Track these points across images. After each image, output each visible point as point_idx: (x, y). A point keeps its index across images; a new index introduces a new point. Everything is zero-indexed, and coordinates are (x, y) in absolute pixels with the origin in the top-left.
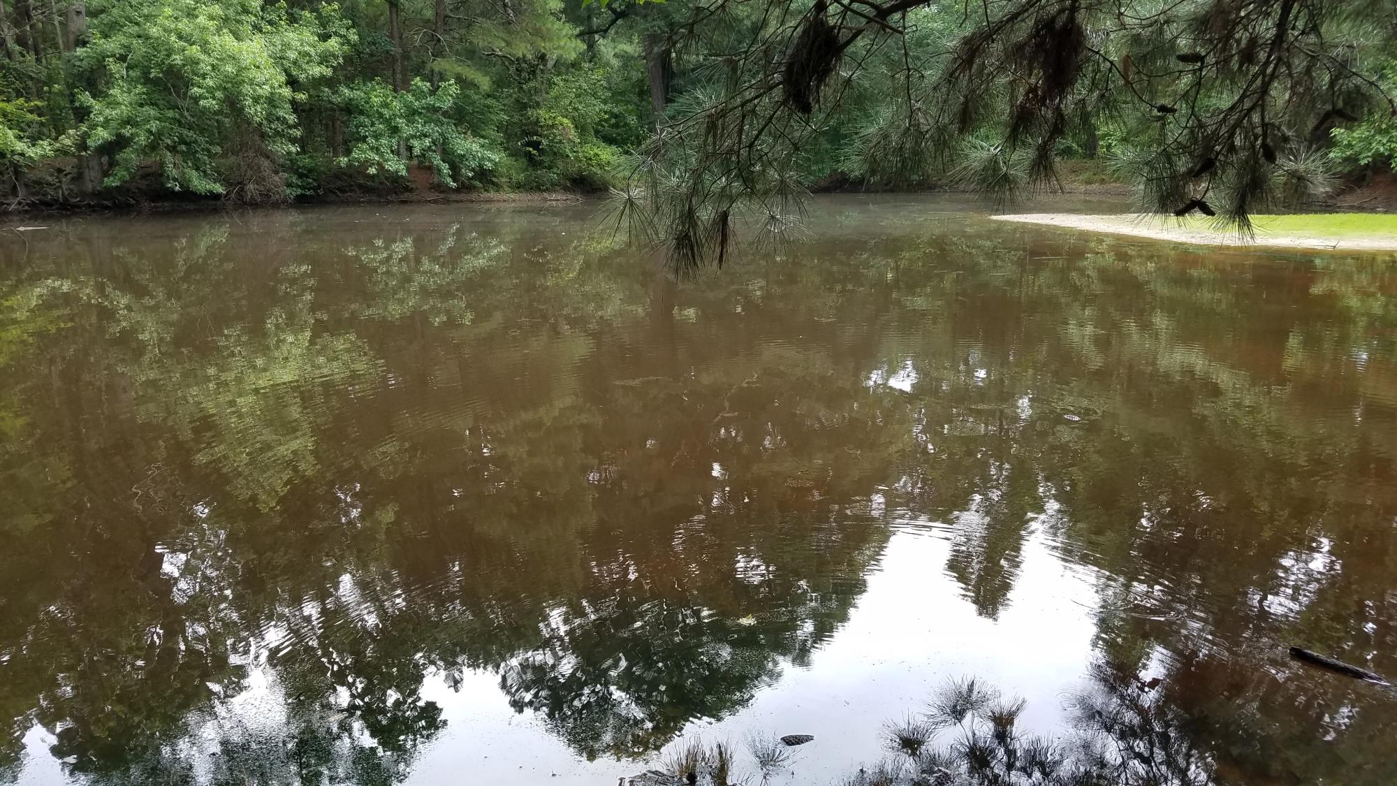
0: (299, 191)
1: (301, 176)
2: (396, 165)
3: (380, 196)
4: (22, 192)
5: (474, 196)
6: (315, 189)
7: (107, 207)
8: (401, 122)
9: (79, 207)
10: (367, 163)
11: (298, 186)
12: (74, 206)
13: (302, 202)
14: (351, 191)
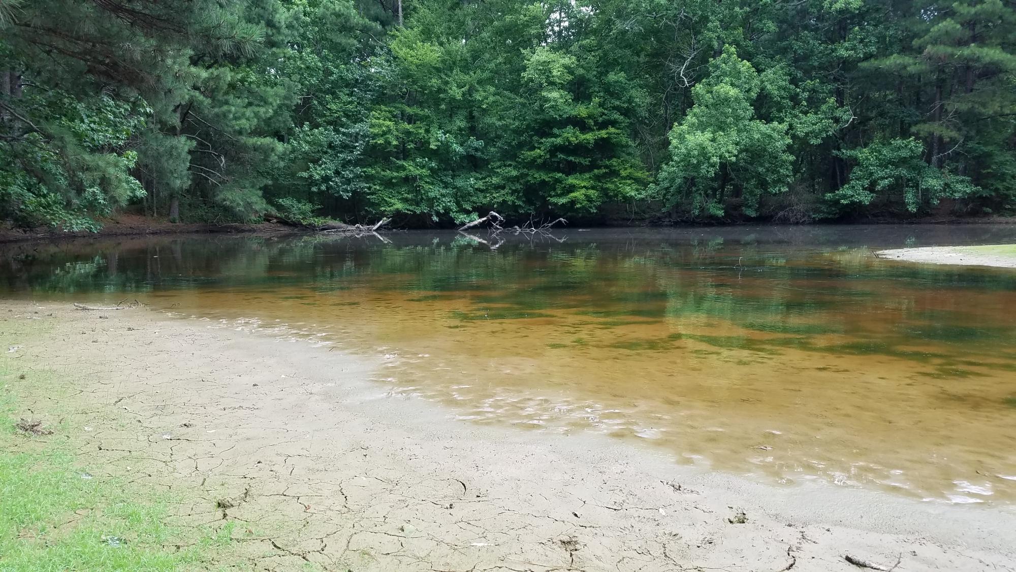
0: (825, 215)
1: (829, 206)
8: (876, 169)
10: (844, 197)
12: (697, 223)
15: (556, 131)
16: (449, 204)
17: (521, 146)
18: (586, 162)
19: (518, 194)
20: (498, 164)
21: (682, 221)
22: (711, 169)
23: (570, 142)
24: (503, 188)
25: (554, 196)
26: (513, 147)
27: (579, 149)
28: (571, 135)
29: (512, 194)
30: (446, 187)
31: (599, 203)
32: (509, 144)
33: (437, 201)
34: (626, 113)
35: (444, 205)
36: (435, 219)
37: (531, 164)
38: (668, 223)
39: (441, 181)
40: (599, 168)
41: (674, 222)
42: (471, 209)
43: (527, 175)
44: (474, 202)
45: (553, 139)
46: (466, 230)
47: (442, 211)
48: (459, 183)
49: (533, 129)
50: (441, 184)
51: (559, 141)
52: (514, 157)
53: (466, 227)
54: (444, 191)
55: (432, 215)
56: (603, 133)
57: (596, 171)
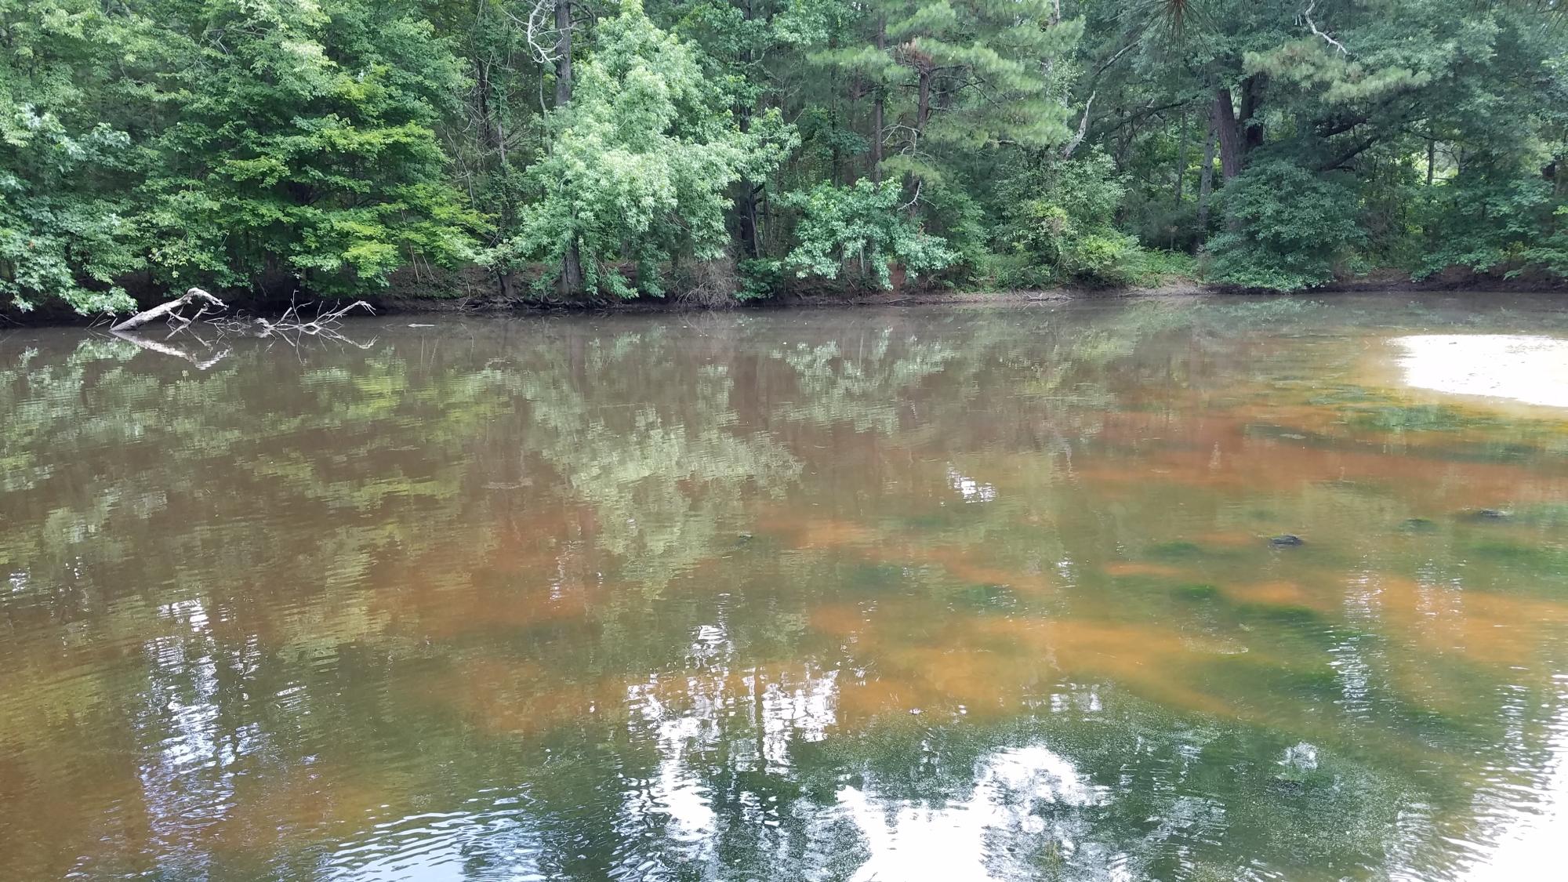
0: (753, 294)
1: (756, 280)
2: (828, 269)
3: (843, 299)
4: (511, 292)
5: (945, 297)
6: (767, 292)
7: (580, 308)
8: (838, 225)
9: (557, 306)
10: (799, 267)
11: (750, 290)
12: (552, 306)
13: (754, 305)
14: (816, 294)
15: (301, 122)
16: (55, 270)
17: (215, 147)
18: (362, 186)
19: (217, 247)
20: (163, 183)
21: (526, 302)
22: (643, 218)
23: (333, 145)
24: (180, 234)
25: (299, 253)
26: (196, 147)
27: (352, 160)
28: (334, 131)
29: (202, 248)
30: (38, 233)
31: (393, 269)
32: (188, 143)
33: (22, 266)
34: (434, 98)
35: (43, 272)
36: (25, 306)
37: (251, 187)
38: (504, 306)
39: (27, 219)
40: (391, 200)
41: (512, 303)
42: (110, 281)
43: (240, 209)
44: (113, 266)
45: (299, 139)
46: (132, 330)
47: (38, 287)
48: (74, 222)
49: (244, 115)
50: (25, 225)
51: (314, 142)
52: (201, 171)
53: (131, 322)
54: (37, 242)
55: (12, 297)
56: (398, 134)
57: (384, 205)
